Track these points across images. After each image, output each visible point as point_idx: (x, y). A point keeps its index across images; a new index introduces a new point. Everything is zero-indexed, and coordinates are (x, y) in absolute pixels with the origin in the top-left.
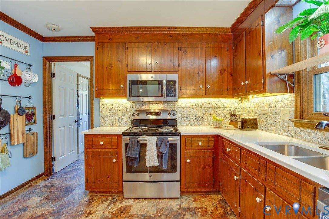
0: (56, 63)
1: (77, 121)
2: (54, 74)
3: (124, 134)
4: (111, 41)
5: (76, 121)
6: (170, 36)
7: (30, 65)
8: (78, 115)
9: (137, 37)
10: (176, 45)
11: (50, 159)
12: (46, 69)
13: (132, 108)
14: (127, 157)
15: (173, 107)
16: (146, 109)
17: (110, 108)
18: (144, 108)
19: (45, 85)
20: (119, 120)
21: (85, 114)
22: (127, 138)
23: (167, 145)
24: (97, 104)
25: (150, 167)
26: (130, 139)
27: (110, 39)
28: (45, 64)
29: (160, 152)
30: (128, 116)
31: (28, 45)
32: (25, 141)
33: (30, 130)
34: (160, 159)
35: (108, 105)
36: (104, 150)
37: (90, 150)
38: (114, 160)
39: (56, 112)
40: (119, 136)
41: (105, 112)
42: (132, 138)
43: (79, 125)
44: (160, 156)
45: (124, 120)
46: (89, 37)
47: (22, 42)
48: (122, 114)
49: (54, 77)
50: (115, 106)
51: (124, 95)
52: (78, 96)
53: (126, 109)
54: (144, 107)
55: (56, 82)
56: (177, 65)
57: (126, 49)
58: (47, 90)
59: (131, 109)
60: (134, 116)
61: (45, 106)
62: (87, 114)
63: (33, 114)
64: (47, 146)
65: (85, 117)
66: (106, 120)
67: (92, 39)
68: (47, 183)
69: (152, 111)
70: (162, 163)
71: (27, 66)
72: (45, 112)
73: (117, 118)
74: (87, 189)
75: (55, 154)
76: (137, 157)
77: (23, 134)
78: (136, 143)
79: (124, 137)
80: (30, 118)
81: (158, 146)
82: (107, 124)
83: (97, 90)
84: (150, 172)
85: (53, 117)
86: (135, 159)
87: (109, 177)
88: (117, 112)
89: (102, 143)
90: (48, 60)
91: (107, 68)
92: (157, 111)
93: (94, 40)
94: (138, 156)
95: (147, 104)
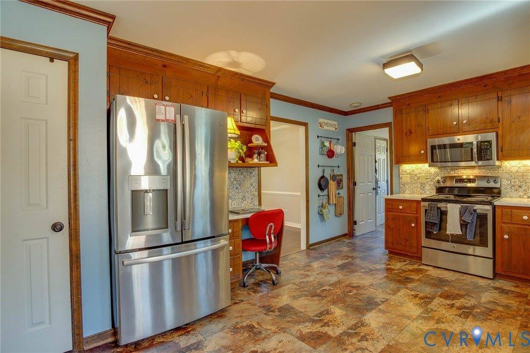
0: (357, 133)
1: (376, 189)
2: (355, 143)
3: (424, 200)
4: (409, 107)
5: (374, 189)
6: (484, 86)
7: (338, 139)
8: (376, 182)
9: (439, 97)
10: (494, 95)
11: (352, 223)
12: (349, 140)
13: (437, 174)
14: (426, 223)
15: (497, 172)
16: (456, 175)
17: (412, 175)
18: (453, 174)
19: (348, 155)
20: (422, 187)
21: (383, 181)
22: (426, 204)
23: (472, 214)
24: (397, 170)
25: (452, 235)
26: (429, 204)
27: (409, 105)
28: (348, 136)
29: (464, 221)
30: (432, 183)
31: (336, 123)
32: (336, 202)
33: (339, 194)
34: (464, 229)
35: (408, 171)
36: (403, 214)
37: (390, 213)
38: (413, 225)
39: (357, 179)
40: (418, 202)
41: (405, 178)
42: (432, 204)
43: (377, 193)
44: (464, 225)
45: (427, 187)
46: (387, 103)
47: (330, 122)
48: (425, 181)
49: (355, 146)
50: (417, 172)
51: (425, 161)
52: (376, 162)
53: (429, 175)
54: (453, 172)
55: (357, 150)
56: (496, 120)
57: (426, 111)
58: (350, 158)
59: (435, 175)
60: (439, 183)
61: (348, 174)
62: (386, 182)
63: (341, 180)
64: (350, 209)
65: (383, 185)
66: (407, 187)
67: (390, 104)
68: (351, 241)
69: (465, 177)
70: (466, 233)
71: (336, 141)
72: (349, 179)
73: (419, 186)
74: (387, 248)
75: (356, 218)
76: (436, 224)
77: (335, 196)
78: (436, 209)
79: (423, 203)
80: (339, 183)
81: (462, 213)
82: (408, 191)
83: (396, 157)
84: (452, 242)
85: (355, 184)
86: (434, 224)
87: (407, 240)
88: (419, 179)
89: (401, 207)
90: (351, 131)
91: (406, 135)
92: (471, 177)
93: (392, 106)
94: (437, 222)
95: (456, 169)
